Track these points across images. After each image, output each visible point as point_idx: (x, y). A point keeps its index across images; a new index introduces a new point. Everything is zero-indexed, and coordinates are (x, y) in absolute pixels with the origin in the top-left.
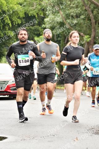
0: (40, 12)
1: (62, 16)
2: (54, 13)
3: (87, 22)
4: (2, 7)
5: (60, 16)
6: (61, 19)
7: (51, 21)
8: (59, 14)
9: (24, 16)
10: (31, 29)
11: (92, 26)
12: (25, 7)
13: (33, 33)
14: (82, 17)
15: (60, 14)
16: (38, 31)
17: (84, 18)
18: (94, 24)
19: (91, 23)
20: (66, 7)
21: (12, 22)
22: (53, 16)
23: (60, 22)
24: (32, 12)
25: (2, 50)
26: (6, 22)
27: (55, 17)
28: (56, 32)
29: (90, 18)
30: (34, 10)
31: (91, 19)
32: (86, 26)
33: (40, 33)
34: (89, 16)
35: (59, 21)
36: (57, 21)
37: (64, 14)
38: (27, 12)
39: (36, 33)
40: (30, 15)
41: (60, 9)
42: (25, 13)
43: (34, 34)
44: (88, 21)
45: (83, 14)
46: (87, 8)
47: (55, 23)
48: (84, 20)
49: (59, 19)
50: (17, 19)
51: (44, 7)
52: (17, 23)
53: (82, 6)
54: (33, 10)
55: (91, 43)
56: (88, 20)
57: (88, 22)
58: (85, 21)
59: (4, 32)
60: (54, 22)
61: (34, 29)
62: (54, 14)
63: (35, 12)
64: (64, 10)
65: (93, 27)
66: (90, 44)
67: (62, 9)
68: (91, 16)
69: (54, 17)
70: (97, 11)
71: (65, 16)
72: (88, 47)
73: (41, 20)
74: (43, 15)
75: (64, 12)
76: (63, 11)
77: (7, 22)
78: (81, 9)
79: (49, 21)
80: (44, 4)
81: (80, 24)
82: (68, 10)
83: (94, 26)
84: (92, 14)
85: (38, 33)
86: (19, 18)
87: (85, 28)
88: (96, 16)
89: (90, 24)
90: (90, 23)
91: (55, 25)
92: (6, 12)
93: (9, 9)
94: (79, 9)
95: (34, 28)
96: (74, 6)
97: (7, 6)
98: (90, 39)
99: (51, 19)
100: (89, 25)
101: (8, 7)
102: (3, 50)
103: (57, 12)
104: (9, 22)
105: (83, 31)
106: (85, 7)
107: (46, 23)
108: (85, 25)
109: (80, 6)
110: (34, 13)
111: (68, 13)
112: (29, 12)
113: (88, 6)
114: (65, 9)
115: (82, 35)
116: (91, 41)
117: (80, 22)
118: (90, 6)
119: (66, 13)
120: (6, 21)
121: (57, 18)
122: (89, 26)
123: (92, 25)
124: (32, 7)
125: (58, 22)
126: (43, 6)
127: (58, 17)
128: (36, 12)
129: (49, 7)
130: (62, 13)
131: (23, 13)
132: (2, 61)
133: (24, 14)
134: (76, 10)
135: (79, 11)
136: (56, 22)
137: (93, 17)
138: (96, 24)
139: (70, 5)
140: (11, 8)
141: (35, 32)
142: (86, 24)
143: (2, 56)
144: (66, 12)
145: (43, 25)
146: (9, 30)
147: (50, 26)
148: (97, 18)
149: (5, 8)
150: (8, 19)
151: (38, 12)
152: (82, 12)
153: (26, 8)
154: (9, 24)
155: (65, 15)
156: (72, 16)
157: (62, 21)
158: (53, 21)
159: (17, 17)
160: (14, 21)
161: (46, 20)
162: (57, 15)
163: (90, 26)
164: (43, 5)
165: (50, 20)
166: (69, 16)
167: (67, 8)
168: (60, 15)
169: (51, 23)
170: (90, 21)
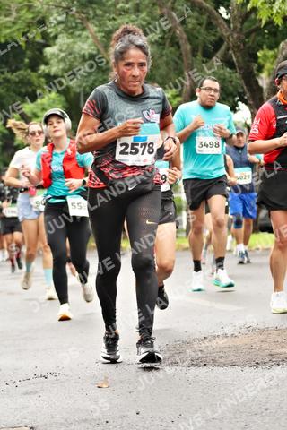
0: (32, 30)
1: (95, 38)
2: (71, 31)
3: (169, 50)
5: (88, 37)
6: (93, 47)
7: (63, 54)
8: (85, 33)
10: (7, 80)
11: (182, 61)
13: (15, 92)
14: (154, 37)
15: (91, 33)
16: (30, 83)
17: (160, 41)
18: (190, 56)
19: (181, 54)
20: (105, 12)
22: (68, 38)
23: (91, 56)
24: (8, 31)
27: (75, 43)
28: (80, 86)
29: (177, 40)
30: (14, 23)
31: (181, 43)
32: (167, 64)
33: (34, 91)
34: (174, 32)
35: (87, 54)
36: (83, 52)
37: (99, 32)
39: (23, 90)
40: (2, 40)
41: (88, 19)
43: (19, 94)
44: (172, 49)
46: (165, 10)
47: (75, 58)
48: (160, 44)
49: (85, 46)
51: (41, 15)
53: (151, 5)
54: (9, 24)
56: (172, 46)
57: (171, 52)
58: (163, 49)
60: (72, 56)
61: (17, 79)
62: (72, 33)
63: (18, 30)
64: (99, 21)
65: (185, 64)
67: (94, 18)
68: (178, 32)
69: (71, 40)
70: (197, 19)
71: (103, 37)
73: (37, 53)
74: (40, 37)
75: (100, 25)
76: (97, 23)
78: (148, 16)
79: (58, 55)
80: (40, 7)
82: (110, 20)
83: (190, 62)
84: (180, 28)
85: (30, 90)
87: (163, 70)
88: (195, 33)
89: (179, 58)
90: (178, 53)
94: (144, 15)
95: (17, 76)
96: (127, 6)
99: (64, 49)
100: (177, 60)
103: (80, 26)
105: (157, 78)
106: (161, 7)
107: (51, 59)
108: (165, 58)
109: (147, 7)
110: (14, 32)
111: (111, 27)
113: (169, 4)
114: (103, 16)
118: (176, 4)
119: (107, 29)
121: (79, 43)
122: (176, 63)
123: (184, 59)
124: (6, 16)
125: (84, 56)
126: (39, 12)
127: (83, 42)
128: (22, 31)
129: (57, 13)
130: (93, 28)
134: (133, 17)
135: (144, 20)
136: (78, 56)
137: (185, 36)
138: (194, 56)
139: (118, 3)
141: (20, 88)
142: (167, 57)
144: (105, 25)
145: (43, 67)
147: (61, 67)
148: (197, 38)
151: (26, 30)
155: (103, 34)
157: (94, 52)
158: (70, 54)
161: (48, 51)
162: (79, 36)
163: (179, 62)
164: (37, 9)
165: (61, 51)
167: (107, 15)
168: (90, 36)
169: (63, 60)
170: (176, 47)
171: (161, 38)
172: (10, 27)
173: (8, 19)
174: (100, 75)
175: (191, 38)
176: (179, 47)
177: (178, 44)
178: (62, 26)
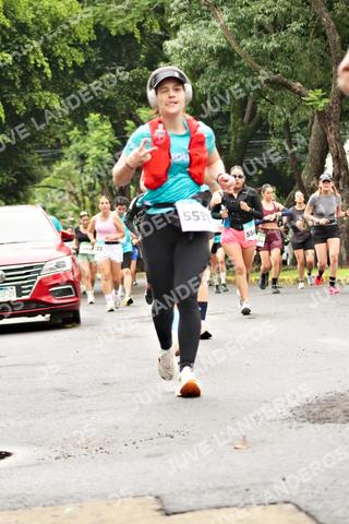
0: (149, 20)
1: (224, 27)
2: (196, 20)
3: (314, 41)
4: (13, 12)
5: (216, 27)
6: (222, 40)
7: (186, 49)
8: (212, 23)
9: (95, 38)
11: (330, 54)
12: (95, 5)
13: (129, 95)
14: (295, 26)
17: (303, 30)
18: (339, 48)
19: (328, 46)
21: (53, 61)
22: (193, 28)
23: (220, 50)
24: (121, 21)
25: (25, 162)
26: (33, 62)
28: (207, 87)
29: (323, 29)
30: (127, 12)
31: (328, 33)
32: (312, 58)
34: (320, 20)
35: (215, 47)
36: (209, 45)
37: (229, 20)
38: (103, 23)
40: (113, 33)
41: (216, 6)
42: (97, 27)
43: (135, 97)
44: (318, 41)
45: (297, 18)
47: (201, 53)
48: (303, 35)
49: (213, 38)
50: (68, 48)
52: (70, 64)
54: (122, 13)
55: (332, 115)
56: (318, 37)
57: (316, 44)
58: (307, 40)
59: (26, 98)
60: (197, 50)
61: (131, 79)
62: (197, 23)
63: (132, 19)
64: (229, 7)
65: (334, 58)
66: (330, 119)
67: (223, 3)
68: (324, 20)
71: (234, 26)
72: (323, 129)
73: (155, 47)
74: (159, 27)
76: (227, 10)
77: (36, 63)
79: (181, 50)
81: (292, 51)
82: (242, 6)
84: (327, 15)
86: (76, 44)
87: (306, 66)
89: (326, 51)
90: (324, 45)
91: (202, 60)
92: (29, 28)
93: (38, 16)
95: (131, 76)
97: (31, 5)
98: (327, 101)
99: (187, 42)
100: (323, 53)
101: (35, 10)
102: (29, 159)
103: (205, 14)
104: (43, 61)
105: (300, 75)
107: (171, 55)
108: (308, 52)
110: (127, 22)
111: (244, 15)
112: (111, 20)
115: (298, 90)
116: (331, 108)
117: (287, 44)
119: (238, 17)
120: (32, 57)
121: (206, 35)
122: (322, 57)
123: (332, 52)
124: (118, 3)
125: (211, 50)
127: (211, 34)
128: (136, 21)
130: (222, 16)
131: (90, 26)
132: (31, 200)
133: (92, 31)
135: (283, 5)
136: (204, 50)
137: (332, 24)
140: (46, 12)
141: (136, 89)
142: (312, 50)
143: (28, 181)
144: (236, 12)
145: (161, 64)
146: (44, 88)
147: (184, 64)
149: (25, 15)
150: (39, 50)
151: (141, 20)
152: (295, 10)
153: (98, 9)
154: (43, 67)
155: (234, 24)
156: (261, 27)
157: (224, 45)
158: (195, 48)
159: (70, 42)
160: (59, 57)
161: (168, 44)
162: (206, 26)
163: (326, 56)
165: (184, 44)
166: (251, 26)
169: (186, 55)
170: (322, 38)
171: (304, 27)
172: (122, 17)
173: (120, 7)
174: (231, 73)
175: (340, 27)
176: (326, 38)
177: (324, 34)
178: (184, 14)
